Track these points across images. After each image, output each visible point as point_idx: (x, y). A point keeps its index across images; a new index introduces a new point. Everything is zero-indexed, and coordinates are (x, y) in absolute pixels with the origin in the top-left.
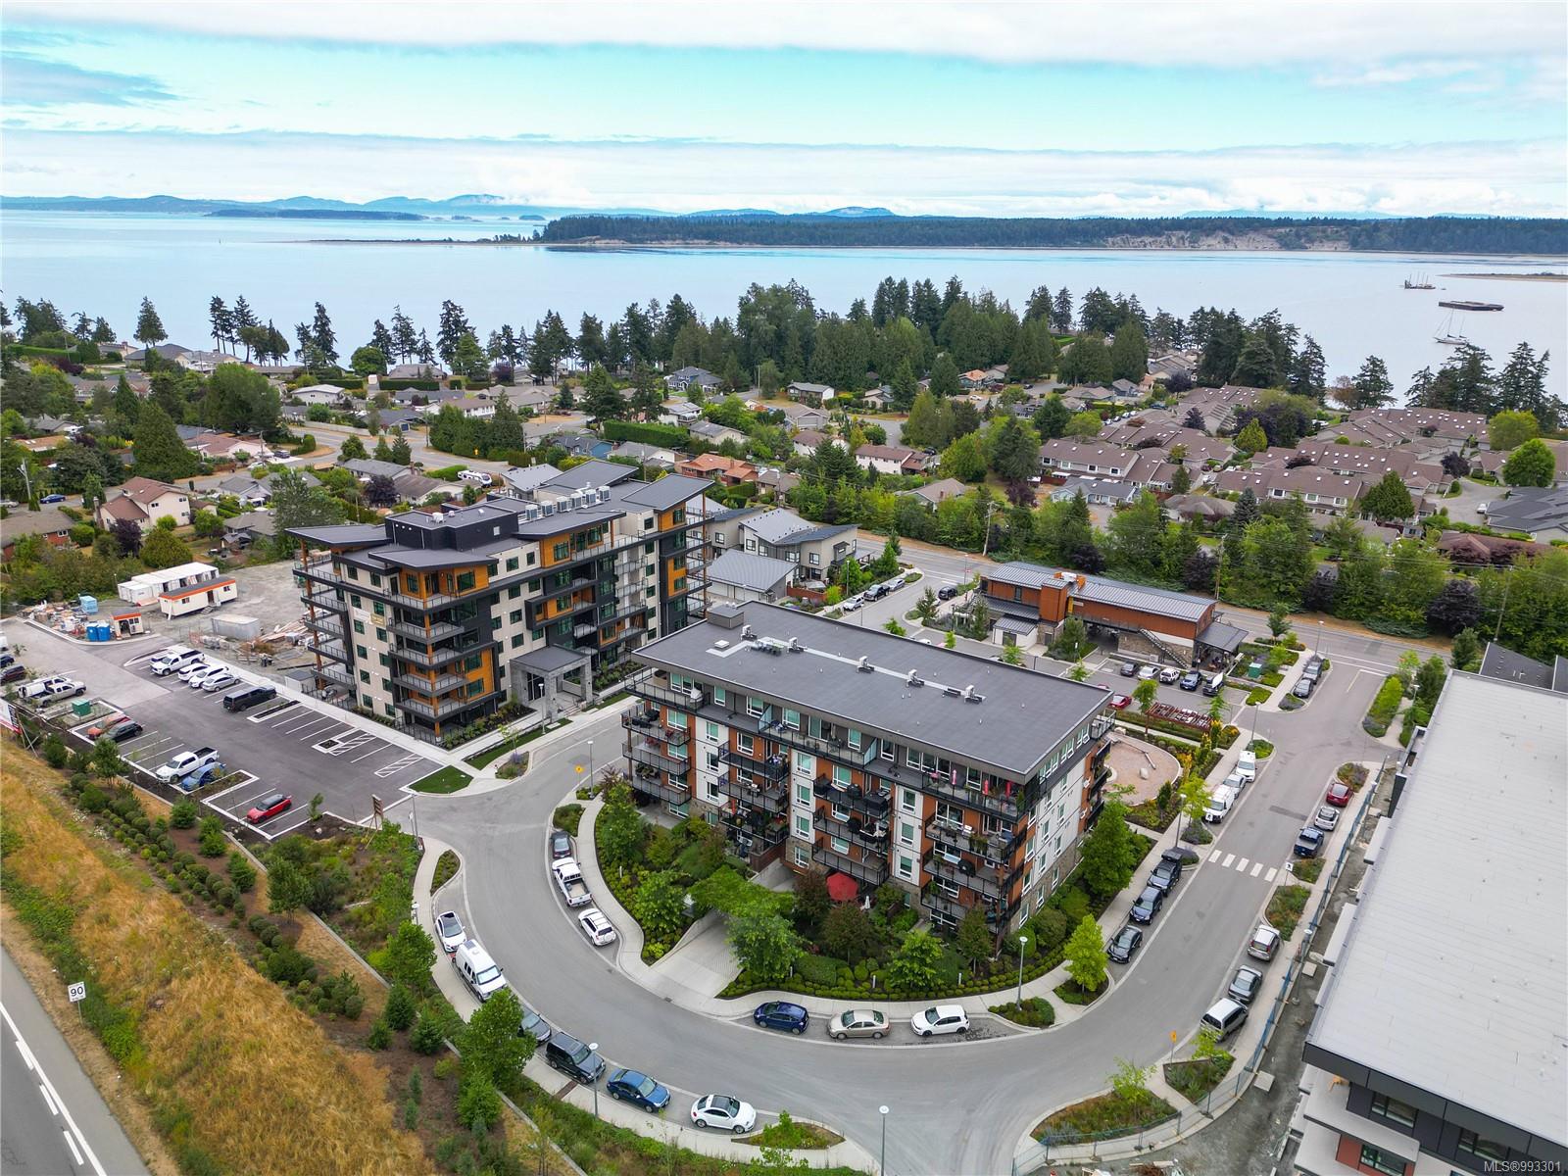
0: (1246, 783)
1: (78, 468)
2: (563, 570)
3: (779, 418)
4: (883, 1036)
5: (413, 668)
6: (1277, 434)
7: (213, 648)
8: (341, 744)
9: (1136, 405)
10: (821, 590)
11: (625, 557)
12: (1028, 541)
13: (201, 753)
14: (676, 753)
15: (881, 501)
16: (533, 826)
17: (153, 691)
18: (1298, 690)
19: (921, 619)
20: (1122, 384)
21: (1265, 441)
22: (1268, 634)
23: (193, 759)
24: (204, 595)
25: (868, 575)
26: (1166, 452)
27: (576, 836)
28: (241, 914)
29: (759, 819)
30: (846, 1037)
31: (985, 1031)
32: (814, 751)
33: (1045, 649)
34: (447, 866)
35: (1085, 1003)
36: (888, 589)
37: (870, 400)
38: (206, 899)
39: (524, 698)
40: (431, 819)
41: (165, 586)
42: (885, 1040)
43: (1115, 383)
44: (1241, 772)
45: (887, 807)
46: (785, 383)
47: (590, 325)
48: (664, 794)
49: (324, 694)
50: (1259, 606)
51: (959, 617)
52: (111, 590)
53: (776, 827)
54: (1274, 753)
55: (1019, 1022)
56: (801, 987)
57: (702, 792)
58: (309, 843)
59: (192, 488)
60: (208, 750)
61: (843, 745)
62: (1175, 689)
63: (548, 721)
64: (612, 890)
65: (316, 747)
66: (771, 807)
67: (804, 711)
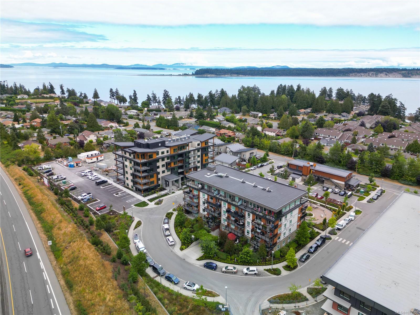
0: (350, 221)
1: (73, 128)
2: (176, 155)
3: (246, 120)
4: (235, 273)
5: (138, 177)
6: (387, 129)
7: (96, 170)
8: (120, 194)
9: (347, 120)
10: (245, 164)
11: (192, 153)
12: (305, 154)
13: (88, 194)
14: (196, 201)
15: (266, 142)
16: (161, 216)
17: (81, 180)
18: (373, 198)
19: (271, 173)
20: (344, 114)
21: (383, 130)
22: (369, 182)
23: (86, 195)
24: (96, 158)
25: (259, 161)
26: (352, 133)
27: (170, 219)
28: (89, 230)
29: (214, 218)
30: (226, 272)
31: (262, 275)
32: (227, 201)
33: (303, 183)
34: (139, 224)
35: (290, 271)
36: (264, 165)
37: (271, 116)
38: (82, 226)
39: (164, 186)
40: (137, 213)
41: (88, 156)
42: (235, 274)
43: (342, 114)
44: (350, 218)
45: (243, 217)
46: (248, 112)
47: (200, 96)
48: (192, 211)
49: (118, 182)
50: (368, 175)
51: (281, 173)
52: (76, 156)
53: (218, 221)
54: (362, 214)
55: (271, 273)
56: (217, 259)
57: (201, 211)
58: (108, 216)
59: (99, 134)
60: (90, 193)
61: (234, 201)
62: (338, 195)
63: (169, 192)
64: (176, 233)
65: (114, 194)
66: (216, 215)
67: (226, 192)
